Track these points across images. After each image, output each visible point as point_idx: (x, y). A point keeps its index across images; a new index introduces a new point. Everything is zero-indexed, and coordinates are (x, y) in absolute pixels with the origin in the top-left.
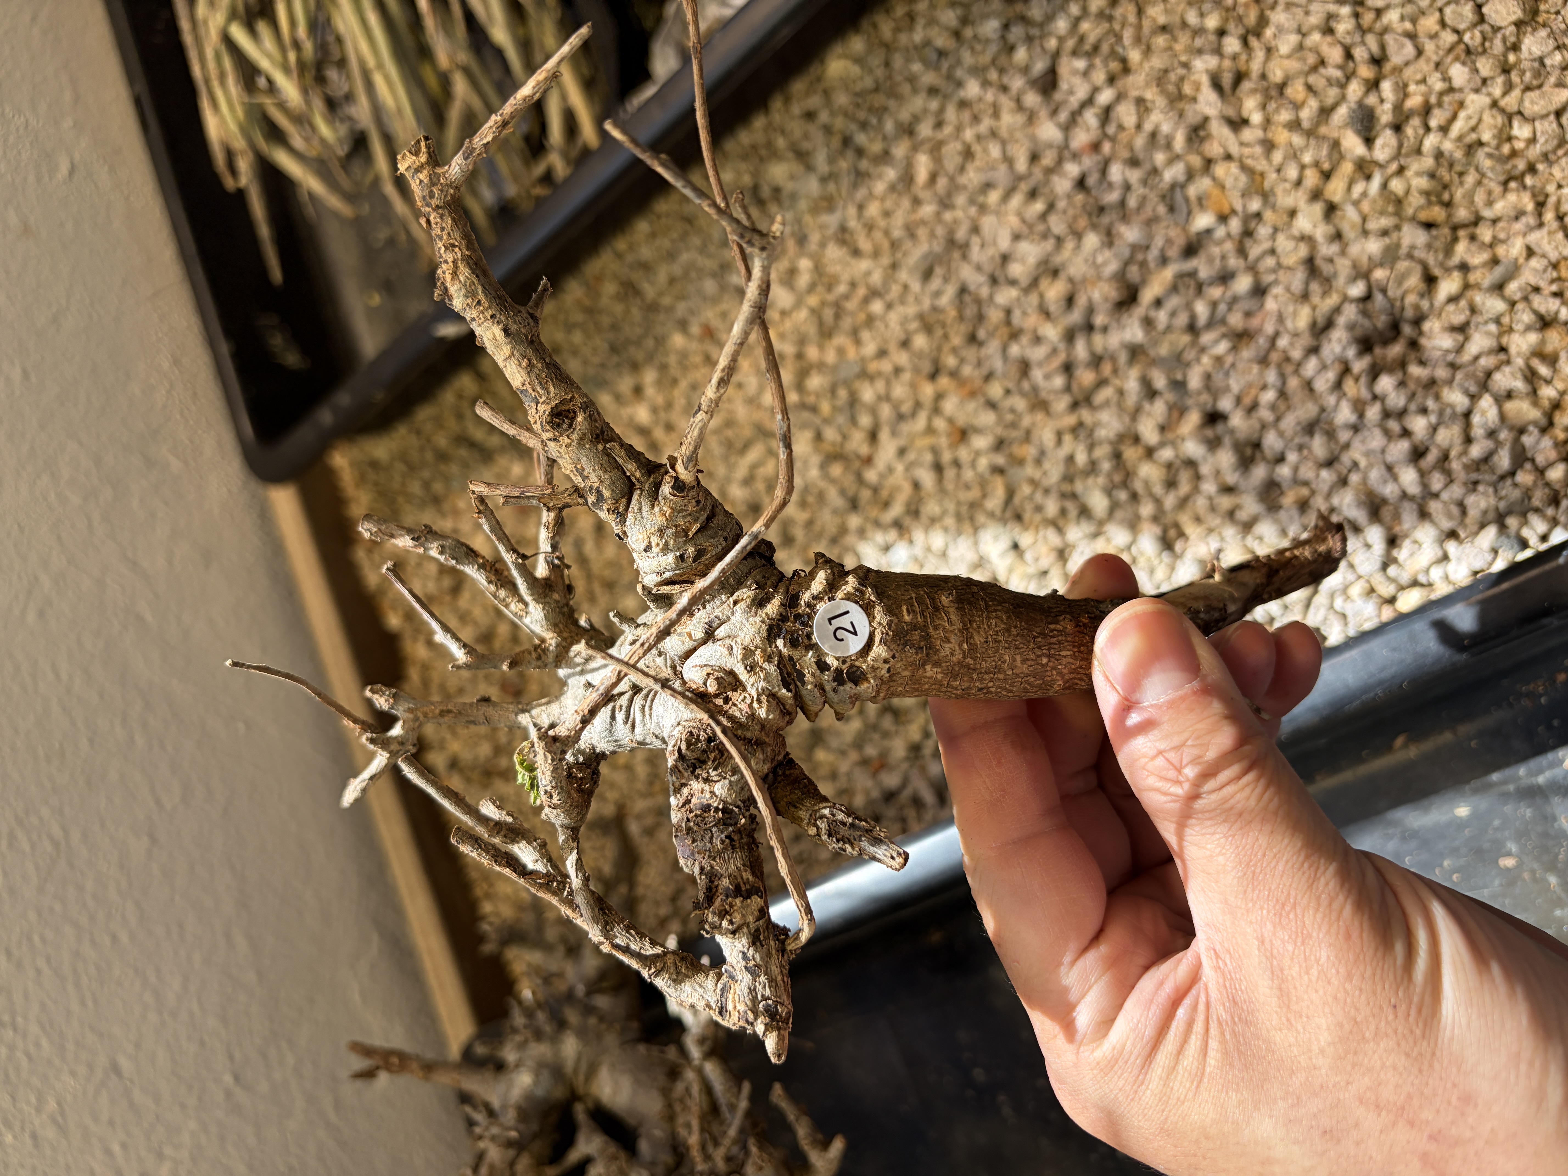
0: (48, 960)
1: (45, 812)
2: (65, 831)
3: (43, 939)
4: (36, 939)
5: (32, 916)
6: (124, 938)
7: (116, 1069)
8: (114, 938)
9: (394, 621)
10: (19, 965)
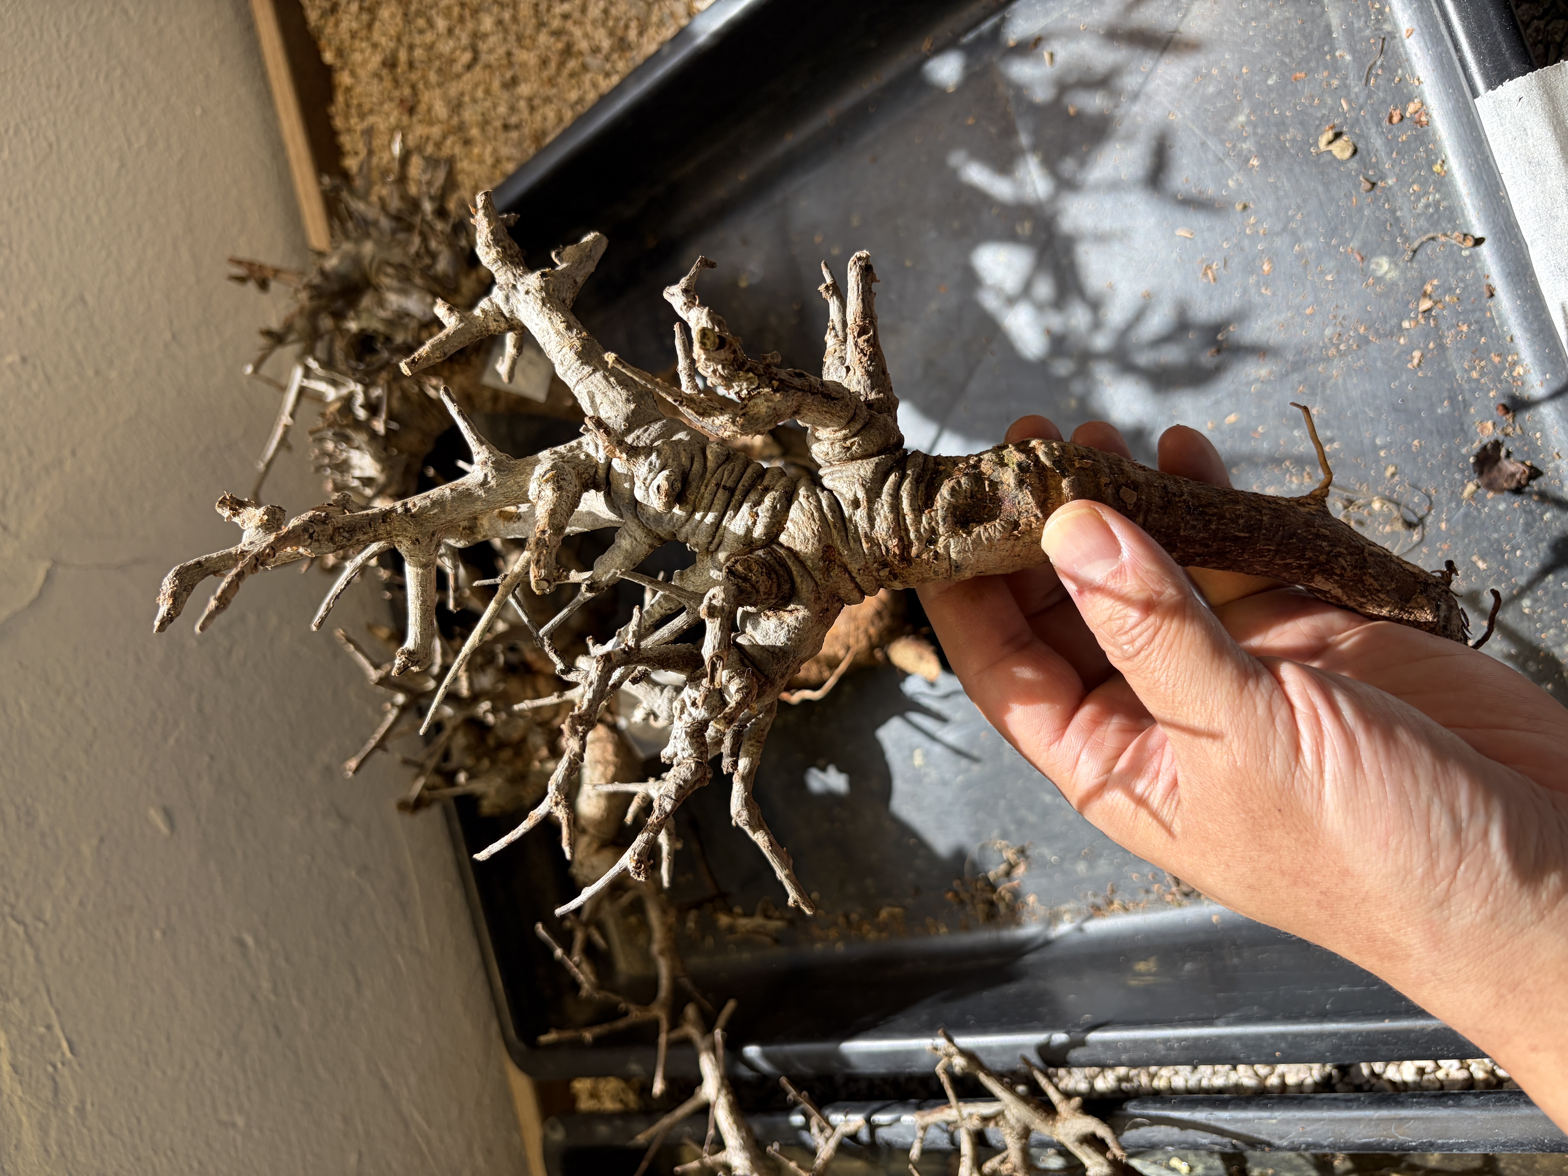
0: (39, 216)
1: (44, 121)
2: (58, 139)
3: (36, 202)
4: (31, 199)
5: (29, 185)
6: (96, 220)
7: (82, 300)
8: (88, 219)
9: (328, 57)
10: (17, 211)
